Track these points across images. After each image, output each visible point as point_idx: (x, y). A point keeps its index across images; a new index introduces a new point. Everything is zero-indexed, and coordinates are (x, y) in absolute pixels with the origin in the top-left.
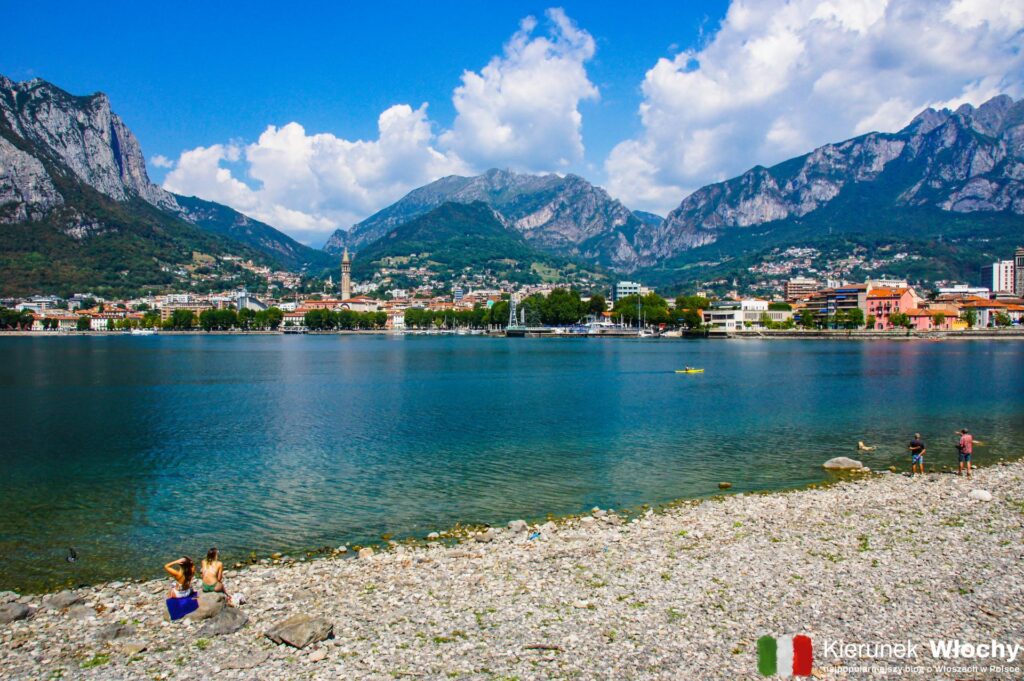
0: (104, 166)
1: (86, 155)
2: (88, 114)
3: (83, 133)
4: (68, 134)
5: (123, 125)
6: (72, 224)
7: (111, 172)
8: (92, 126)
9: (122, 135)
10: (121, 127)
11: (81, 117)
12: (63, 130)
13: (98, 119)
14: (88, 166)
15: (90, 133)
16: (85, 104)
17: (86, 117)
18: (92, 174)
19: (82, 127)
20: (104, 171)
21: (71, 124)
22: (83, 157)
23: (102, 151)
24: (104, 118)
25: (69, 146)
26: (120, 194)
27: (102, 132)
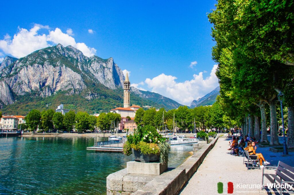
0: (109, 79)
1: (104, 76)
2: (106, 64)
3: (104, 69)
4: (99, 70)
5: (118, 67)
6: (87, 95)
7: (112, 80)
8: (107, 67)
9: (117, 70)
10: (117, 67)
11: (104, 65)
12: (98, 69)
13: (109, 65)
14: (105, 79)
15: (106, 69)
16: (106, 61)
17: (106, 65)
18: (106, 82)
19: (104, 68)
20: (109, 80)
21: (101, 67)
22: (103, 76)
23: (109, 74)
24: (111, 64)
25: (99, 73)
26: (114, 87)
27: (110, 69)
